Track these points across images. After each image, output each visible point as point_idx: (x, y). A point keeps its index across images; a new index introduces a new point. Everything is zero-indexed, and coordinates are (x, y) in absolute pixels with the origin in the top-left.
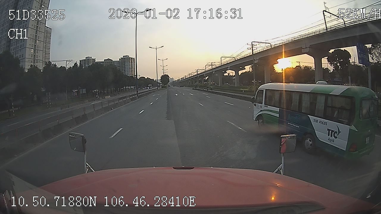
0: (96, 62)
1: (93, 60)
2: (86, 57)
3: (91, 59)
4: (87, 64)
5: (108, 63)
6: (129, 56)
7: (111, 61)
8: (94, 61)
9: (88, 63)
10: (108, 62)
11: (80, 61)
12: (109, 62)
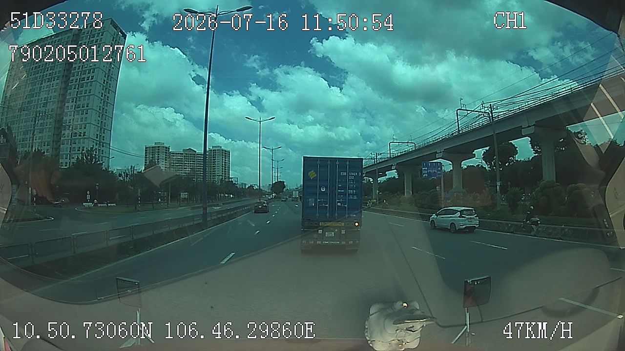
0: (170, 151)
1: (166, 148)
2: (155, 143)
3: (164, 147)
4: (157, 153)
5: (190, 156)
6: (221, 147)
7: (194, 153)
8: (168, 149)
9: (159, 152)
10: (189, 154)
11: (146, 148)
12: (191, 154)
